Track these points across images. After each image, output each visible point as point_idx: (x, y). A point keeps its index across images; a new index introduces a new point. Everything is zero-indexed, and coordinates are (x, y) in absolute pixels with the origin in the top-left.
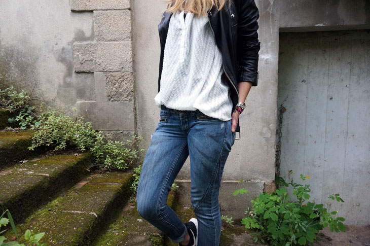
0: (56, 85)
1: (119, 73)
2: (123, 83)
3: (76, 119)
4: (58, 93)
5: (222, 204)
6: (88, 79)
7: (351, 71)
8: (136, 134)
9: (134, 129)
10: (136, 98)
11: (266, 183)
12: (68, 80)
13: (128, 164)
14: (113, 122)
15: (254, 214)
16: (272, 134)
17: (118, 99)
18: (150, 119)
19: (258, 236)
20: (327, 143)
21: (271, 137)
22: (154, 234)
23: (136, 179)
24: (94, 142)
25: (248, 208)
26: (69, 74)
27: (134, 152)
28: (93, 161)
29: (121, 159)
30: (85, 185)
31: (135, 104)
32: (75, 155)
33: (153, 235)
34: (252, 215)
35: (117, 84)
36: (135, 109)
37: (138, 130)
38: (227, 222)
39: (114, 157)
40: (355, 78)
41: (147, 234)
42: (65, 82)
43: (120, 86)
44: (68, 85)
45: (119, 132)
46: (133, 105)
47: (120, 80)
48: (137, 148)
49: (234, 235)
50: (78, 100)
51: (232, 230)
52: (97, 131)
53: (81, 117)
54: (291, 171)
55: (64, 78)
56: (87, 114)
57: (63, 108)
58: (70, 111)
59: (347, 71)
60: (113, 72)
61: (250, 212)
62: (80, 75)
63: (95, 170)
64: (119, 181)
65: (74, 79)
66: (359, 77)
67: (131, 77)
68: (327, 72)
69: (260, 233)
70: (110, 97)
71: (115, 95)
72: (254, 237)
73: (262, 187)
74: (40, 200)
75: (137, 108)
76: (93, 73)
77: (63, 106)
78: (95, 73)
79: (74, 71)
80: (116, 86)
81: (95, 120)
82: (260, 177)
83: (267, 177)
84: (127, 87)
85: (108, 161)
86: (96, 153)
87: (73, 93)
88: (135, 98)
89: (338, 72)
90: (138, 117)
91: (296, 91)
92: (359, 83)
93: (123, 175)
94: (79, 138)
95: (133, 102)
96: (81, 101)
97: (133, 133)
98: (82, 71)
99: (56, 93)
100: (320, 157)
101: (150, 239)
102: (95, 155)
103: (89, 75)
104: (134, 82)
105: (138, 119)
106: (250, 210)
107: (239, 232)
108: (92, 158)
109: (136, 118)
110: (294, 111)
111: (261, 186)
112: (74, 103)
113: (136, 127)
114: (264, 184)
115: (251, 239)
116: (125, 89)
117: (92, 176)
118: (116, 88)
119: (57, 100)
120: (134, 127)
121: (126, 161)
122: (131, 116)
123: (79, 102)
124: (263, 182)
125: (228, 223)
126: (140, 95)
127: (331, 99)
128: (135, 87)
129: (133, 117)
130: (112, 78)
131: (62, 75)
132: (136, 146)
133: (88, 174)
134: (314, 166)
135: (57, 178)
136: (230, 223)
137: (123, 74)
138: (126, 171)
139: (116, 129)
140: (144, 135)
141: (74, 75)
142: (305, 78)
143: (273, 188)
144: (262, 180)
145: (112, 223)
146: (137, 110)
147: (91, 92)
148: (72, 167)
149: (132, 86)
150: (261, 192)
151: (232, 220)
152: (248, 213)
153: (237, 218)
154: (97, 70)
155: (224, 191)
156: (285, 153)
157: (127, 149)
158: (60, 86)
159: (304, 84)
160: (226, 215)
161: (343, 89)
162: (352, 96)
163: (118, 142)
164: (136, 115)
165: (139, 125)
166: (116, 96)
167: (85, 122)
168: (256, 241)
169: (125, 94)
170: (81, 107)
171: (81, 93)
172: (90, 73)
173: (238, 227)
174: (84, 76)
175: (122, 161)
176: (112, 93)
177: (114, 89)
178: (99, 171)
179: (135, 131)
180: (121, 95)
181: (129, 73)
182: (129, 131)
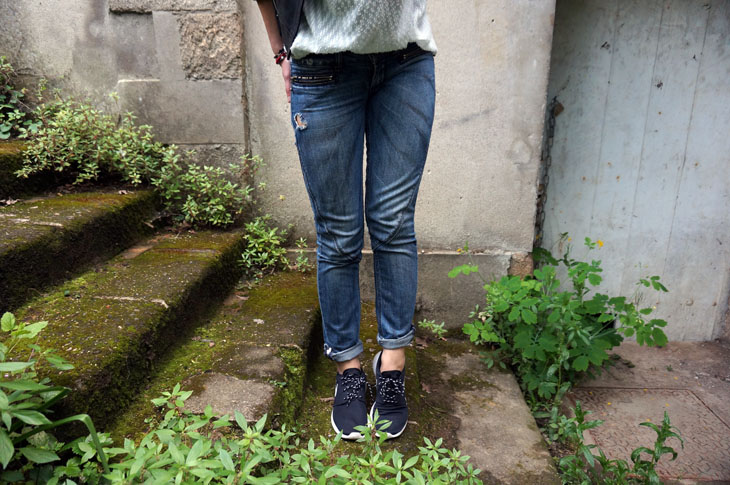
0: (70, 42)
1: (208, 14)
2: (219, 39)
3: (120, 119)
4: (75, 60)
5: (426, 298)
6: (141, 28)
7: (708, 22)
8: (249, 152)
9: (243, 142)
10: (248, 73)
11: (515, 257)
12: (96, 30)
13: (233, 214)
14: (200, 125)
15: (487, 318)
16: (531, 158)
17: (208, 75)
18: (278, 120)
19: (493, 358)
20: (642, 178)
21: (530, 162)
22: (287, 345)
23: (250, 246)
24: (158, 168)
25: (477, 307)
26: (96, 17)
27: (245, 191)
28: (161, 208)
29: (218, 204)
30: (143, 253)
31: (244, 86)
32: (120, 192)
33: (286, 348)
34: (484, 318)
35: (204, 40)
36: (245, 97)
37: (253, 143)
38: (434, 331)
39: (203, 199)
40: (715, 38)
41: (273, 346)
42: (89, 35)
43: (210, 45)
44: (97, 42)
45: (212, 147)
46: (240, 89)
47: (210, 31)
48: (251, 182)
49: (447, 355)
50: (120, 76)
51: (443, 348)
52: (166, 146)
53: (130, 114)
54: (566, 233)
55: (87, 27)
56: (143, 108)
57: (89, 94)
58: (104, 100)
59: (699, 23)
60: (194, 12)
61: (481, 314)
62: (121, 19)
63: (164, 225)
64: (214, 247)
65: (109, 28)
66: (723, 36)
67: (234, 25)
68: (657, 25)
69: (498, 351)
70: (190, 70)
71: (201, 65)
72: (486, 358)
73: (506, 264)
74: (46, 275)
75: (250, 96)
76: (150, 13)
77: (88, 88)
78: (154, 13)
79: (107, 10)
80: (202, 44)
81: (161, 121)
82: (504, 245)
83: (518, 245)
84: (227, 48)
85: (191, 207)
86: (165, 190)
87: (109, 60)
88: (244, 73)
89: (681, 26)
90: (252, 115)
91: (587, 68)
92: (723, 51)
93: (223, 236)
94: (127, 156)
95: (239, 82)
96: (128, 78)
97: (242, 149)
98: (125, 8)
99: (70, 61)
100: (624, 209)
101: (280, 354)
102: (162, 194)
103: (142, 19)
104: (243, 36)
105: (251, 121)
106: (480, 310)
107: (456, 352)
108: (157, 200)
109: (247, 118)
110: (580, 112)
111: (505, 262)
112: (111, 84)
113: (247, 137)
114: (511, 259)
115: (480, 363)
116: (223, 53)
117: (158, 237)
118: (203, 49)
119: (75, 77)
120: (243, 137)
121: (229, 209)
122: (237, 112)
123: (122, 81)
124: (509, 254)
125: (436, 334)
126: (255, 66)
127: (659, 86)
128: (243, 47)
129: (242, 115)
130: (193, 26)
131: (81, 18)
132: (248, 177)
133: (150, 233)
134: (611, 226)
135: (81, 234)
136: (439, 333)
137: (216, 18)
138: (229, 228)
139: (207, 141)
140: (265, 155)
141: (108, 18)
142: (608, 39)
143: (529, 267)
144: (506, 251)
145: (202, 325)
146: (250, 100)
147: (149, 58)
148: (114, 215)
149: (237, 46)
150: (505, 273)
151: (443, 328)
152: (477, 316)
153: (454, 325)
154: (159, 7)
155: (430, 271)
156: (554, 199)
157: (229, 183)
158: (78, 43)
159: (605, 51)
160: (431, 320)
161: (686, 64)
162: (704, 79)
163: (211, 168)
164: (247, 110)
165: (254, 133)
166: (203, 69)
167: (137, 123)
168: (489, 366)
169: (222, 63)
170: (129, 92)
171: (127, 61)
172: (144, 14)
173: (455, 342)
174: (130, 21)
175: (221, 208)
176: (195, 62)
177: (199, 52)
178: (174, 229)
179: (247, 146)
180: (214, 66)
181: (230, 14)
182: (234, 145)
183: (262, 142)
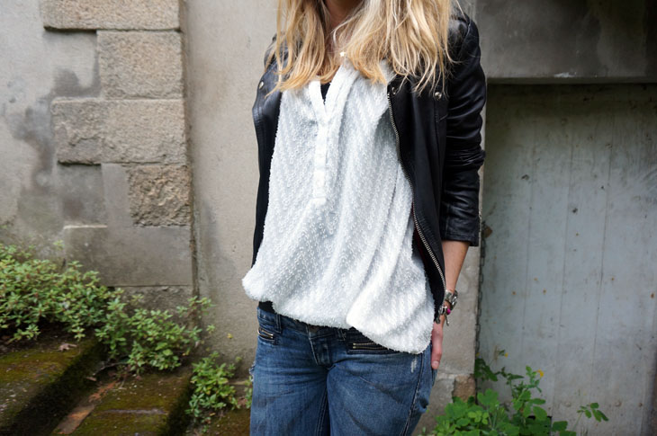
0: (15, 190)
1: (158, 166)
2: (167, 188)
3: (64, 263)
4: (20, 207)
6: (89, 177)
7: (611, 159)
8: (197, 293)
9: (191, 283)
10: (196, 216)
11: (458, 380)
12: (43, 179)
13: (180, 356)
14: (147, 269)
16: (470, 287)
17: (156, 222)
18: (226, 259)
20: (566, 292)
21: (468, 292)
23: (198, 390)
24: (104, 315)
25: (424, 429)
26: (44, 167)
27: (194, 332)
28: (104, 357)
29: (165, 349)
30: (83, 421)
31: (192, 230)
32: (62, 347)
35: (153, 190)
36: (193, 241)
37: (200, 281)
39: (150, 346)
40: (618, 171)
42: (36, 184)
43: (159, 194)
44: (45, 190)
45: (159, 289)
46: (189, 235)
47: (159, 181)
48: (200, 324)
50: (66, 222)
52: (112, 289)
53: (75, 263)
54: (503, 351)
55: (34, 176)
56: (87, 254)
57: (33, 239)
58: (48, 245)
59: (604, 159)
60: (143, 164)
62: (69, 169)
65: (56, 178)
66: (625, 170)
67: (183, 176)
68: (569, 160)
70: (138, 217)
71: (149, 213)
73: (450, 388)
75: (198, 238)
76: (99, 165)
77: (32, 235)
78: (104, 165)
79: (55, 161)
80: (151, 193)
81: (107, 265)
82: (447, 369)
83: (461, 368)
84: (176, 197)
85: (135, 359)
86: (110, 339)
87: (56, 208)
88: (193, 218)
89: (589, 162)
90: (200, 256)
91: (510, 196)
92: (626, 183)
93: (170, 381)
94: (70, 308)
95: (188, 228)
96: (74, 224)
97: (189, 290)
98: (74, 160)
99: (14, 207)
100: (552, 320)
102: (107, 342)
103: (91, 170)
104: (191, 185)
105: (199, 261)
108: (101, 349)
109: (195, 260)
110: (507, 233)
111: (449, 385)
112: (57, 228)
113: (195, 277)
114: (455, 382)
116: (171, 201)
117: (101, 389)
118: (152, 198)
119: (19, 222)
120: (191, 278)
121: (176, 351)
122: (185, 256)
123: (69, 227)
124: (452, 377)
126: (203, 211)
127: (575, 211)
128: (192, 194)
129: (190, 259)
130: (142, 177)
131: (27, 168)
132: (196, 317)
134: (541, 335)
137: (165, 169)
138: (176, 371)
139: (154, 283)
140: (213, 295)
141: (56, 169)
142: (527, 171)
143: (472, 388)
144: (449, 374)
146: (198, 243)
147: (96, 205)
148: (53, 385)
149: (186, 195)
150: (449, 396)
154: (108, 160)
156: (488, 312)
157: (177, 327)
158: (24, 192)
159: (525, 183)
161: (596, 193)
162: (612, 206)
163: (159, 312)
164: (195, 252)
165: (202, 272)
166: (151, 216)
167: (83, 270)
169: (170, 210)
170: (75, 238)
171: (73, 208)
172: (93, 165)
174: (78, 171)
175: (168, 353)
176: (143, 210)
177: (147, 200)
178: (119, 375)
179: (195, 286)
180: (163, 213)
181: (179, 166)
182: (181, 287)
183: (210, 280)
